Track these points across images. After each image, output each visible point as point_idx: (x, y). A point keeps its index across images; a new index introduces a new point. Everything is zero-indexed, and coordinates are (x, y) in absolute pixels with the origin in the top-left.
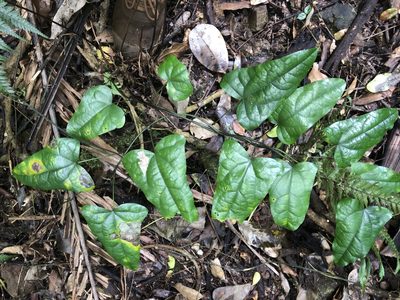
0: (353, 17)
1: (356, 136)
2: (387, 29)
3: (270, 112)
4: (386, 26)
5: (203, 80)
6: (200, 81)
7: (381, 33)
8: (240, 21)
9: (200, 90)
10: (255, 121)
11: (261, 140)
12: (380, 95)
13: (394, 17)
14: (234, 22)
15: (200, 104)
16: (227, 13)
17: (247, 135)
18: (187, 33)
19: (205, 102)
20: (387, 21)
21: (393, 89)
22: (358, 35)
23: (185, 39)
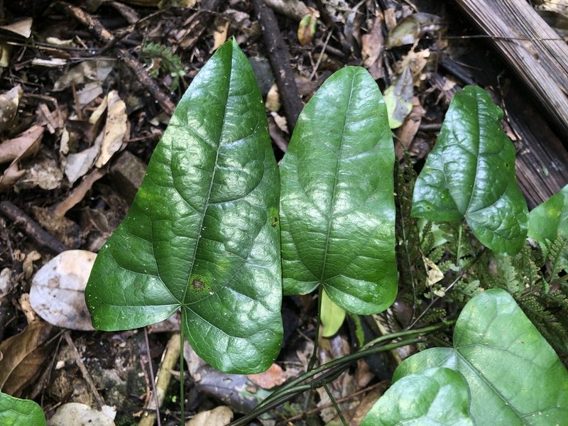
0: (265, 66)
1: (472, 173)
2: (325, 45)
3: (274, 269)
4: (320, 42)
5: (125, 354)
6: (118, 361)
7: (322, 56)
8: (107, 208)
9: (131, 378)
10: (261, 328)
11: (324, 358)
12: (411, 123)
13: (317, 26)
14: (97, 217)
15: (153, 405)
16: (73, 214)
17: (292, 372)
18: (24, 306)
19: (160, 392)
20: (314, 39)
21: (417, 102)
22: (297, 80)
23: (30, 316)
